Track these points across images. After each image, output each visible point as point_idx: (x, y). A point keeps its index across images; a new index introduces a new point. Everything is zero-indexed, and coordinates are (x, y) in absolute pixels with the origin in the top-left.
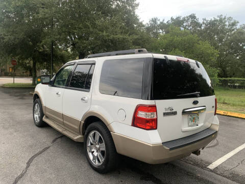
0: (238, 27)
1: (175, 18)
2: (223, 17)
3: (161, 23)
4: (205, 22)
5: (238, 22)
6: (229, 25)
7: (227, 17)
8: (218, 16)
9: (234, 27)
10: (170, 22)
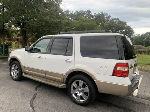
0: (111, 19)
1: (79, 11)
2: (103, 13)
3: (71, 13)
4: (95, 15)
5: (111, 17)
6: (107, 18)
7: (105, 13)
8: (101, 12)
9: (109, 19)
10: (76, 13)
